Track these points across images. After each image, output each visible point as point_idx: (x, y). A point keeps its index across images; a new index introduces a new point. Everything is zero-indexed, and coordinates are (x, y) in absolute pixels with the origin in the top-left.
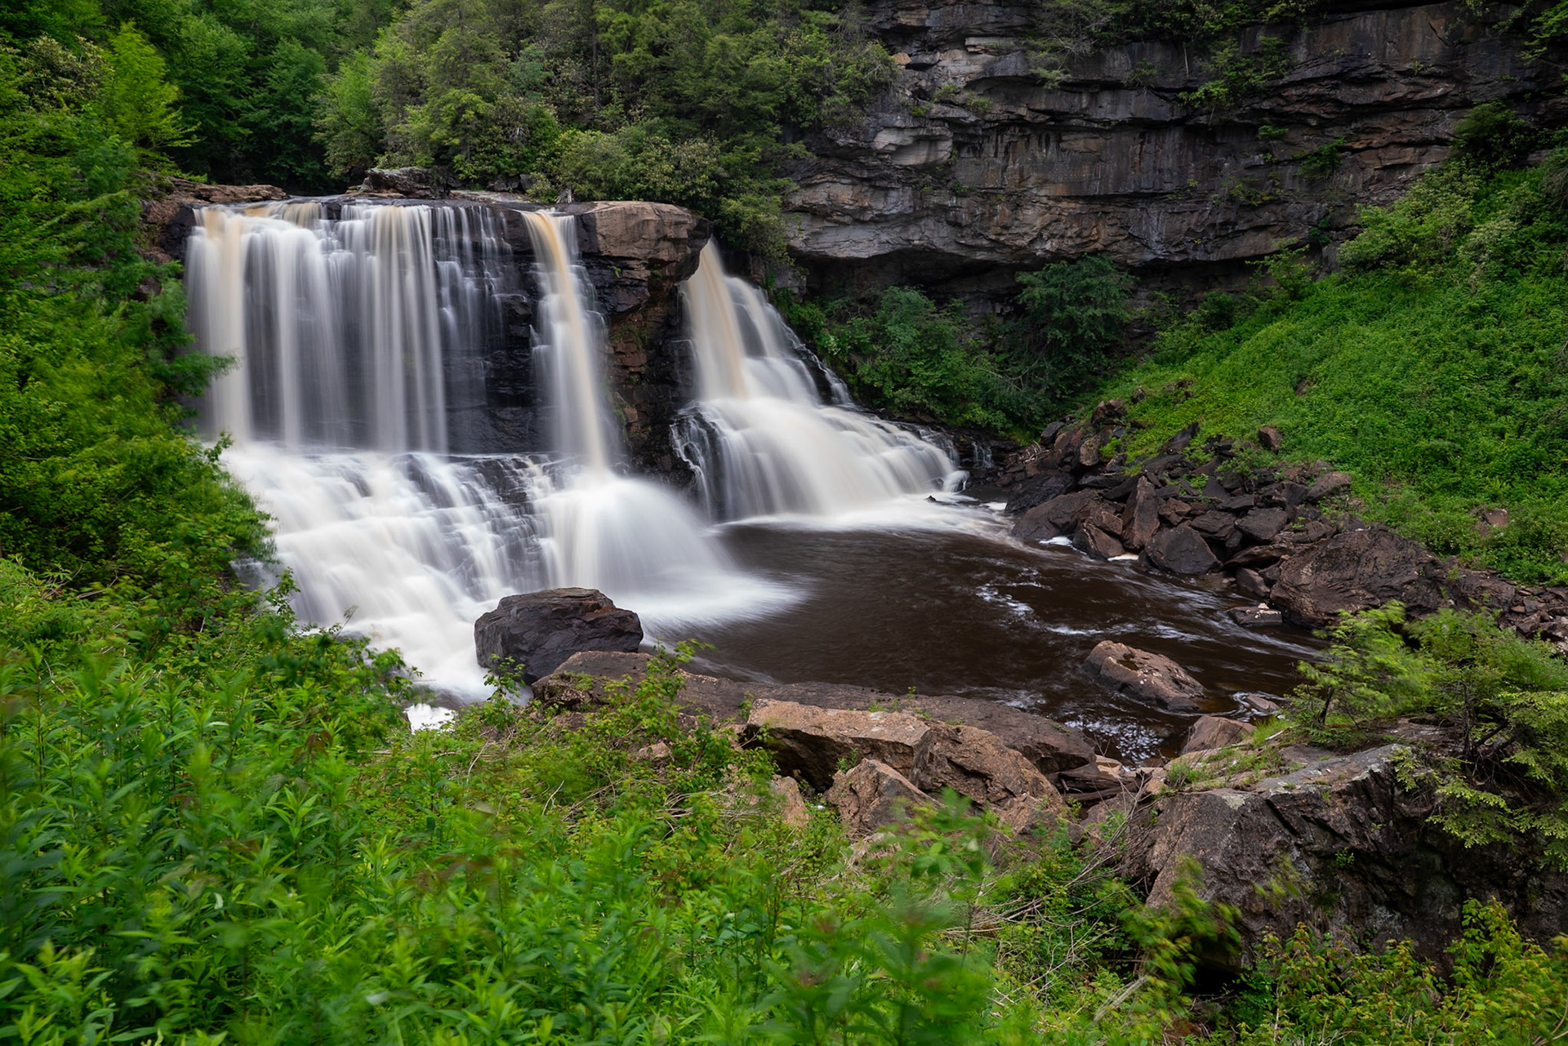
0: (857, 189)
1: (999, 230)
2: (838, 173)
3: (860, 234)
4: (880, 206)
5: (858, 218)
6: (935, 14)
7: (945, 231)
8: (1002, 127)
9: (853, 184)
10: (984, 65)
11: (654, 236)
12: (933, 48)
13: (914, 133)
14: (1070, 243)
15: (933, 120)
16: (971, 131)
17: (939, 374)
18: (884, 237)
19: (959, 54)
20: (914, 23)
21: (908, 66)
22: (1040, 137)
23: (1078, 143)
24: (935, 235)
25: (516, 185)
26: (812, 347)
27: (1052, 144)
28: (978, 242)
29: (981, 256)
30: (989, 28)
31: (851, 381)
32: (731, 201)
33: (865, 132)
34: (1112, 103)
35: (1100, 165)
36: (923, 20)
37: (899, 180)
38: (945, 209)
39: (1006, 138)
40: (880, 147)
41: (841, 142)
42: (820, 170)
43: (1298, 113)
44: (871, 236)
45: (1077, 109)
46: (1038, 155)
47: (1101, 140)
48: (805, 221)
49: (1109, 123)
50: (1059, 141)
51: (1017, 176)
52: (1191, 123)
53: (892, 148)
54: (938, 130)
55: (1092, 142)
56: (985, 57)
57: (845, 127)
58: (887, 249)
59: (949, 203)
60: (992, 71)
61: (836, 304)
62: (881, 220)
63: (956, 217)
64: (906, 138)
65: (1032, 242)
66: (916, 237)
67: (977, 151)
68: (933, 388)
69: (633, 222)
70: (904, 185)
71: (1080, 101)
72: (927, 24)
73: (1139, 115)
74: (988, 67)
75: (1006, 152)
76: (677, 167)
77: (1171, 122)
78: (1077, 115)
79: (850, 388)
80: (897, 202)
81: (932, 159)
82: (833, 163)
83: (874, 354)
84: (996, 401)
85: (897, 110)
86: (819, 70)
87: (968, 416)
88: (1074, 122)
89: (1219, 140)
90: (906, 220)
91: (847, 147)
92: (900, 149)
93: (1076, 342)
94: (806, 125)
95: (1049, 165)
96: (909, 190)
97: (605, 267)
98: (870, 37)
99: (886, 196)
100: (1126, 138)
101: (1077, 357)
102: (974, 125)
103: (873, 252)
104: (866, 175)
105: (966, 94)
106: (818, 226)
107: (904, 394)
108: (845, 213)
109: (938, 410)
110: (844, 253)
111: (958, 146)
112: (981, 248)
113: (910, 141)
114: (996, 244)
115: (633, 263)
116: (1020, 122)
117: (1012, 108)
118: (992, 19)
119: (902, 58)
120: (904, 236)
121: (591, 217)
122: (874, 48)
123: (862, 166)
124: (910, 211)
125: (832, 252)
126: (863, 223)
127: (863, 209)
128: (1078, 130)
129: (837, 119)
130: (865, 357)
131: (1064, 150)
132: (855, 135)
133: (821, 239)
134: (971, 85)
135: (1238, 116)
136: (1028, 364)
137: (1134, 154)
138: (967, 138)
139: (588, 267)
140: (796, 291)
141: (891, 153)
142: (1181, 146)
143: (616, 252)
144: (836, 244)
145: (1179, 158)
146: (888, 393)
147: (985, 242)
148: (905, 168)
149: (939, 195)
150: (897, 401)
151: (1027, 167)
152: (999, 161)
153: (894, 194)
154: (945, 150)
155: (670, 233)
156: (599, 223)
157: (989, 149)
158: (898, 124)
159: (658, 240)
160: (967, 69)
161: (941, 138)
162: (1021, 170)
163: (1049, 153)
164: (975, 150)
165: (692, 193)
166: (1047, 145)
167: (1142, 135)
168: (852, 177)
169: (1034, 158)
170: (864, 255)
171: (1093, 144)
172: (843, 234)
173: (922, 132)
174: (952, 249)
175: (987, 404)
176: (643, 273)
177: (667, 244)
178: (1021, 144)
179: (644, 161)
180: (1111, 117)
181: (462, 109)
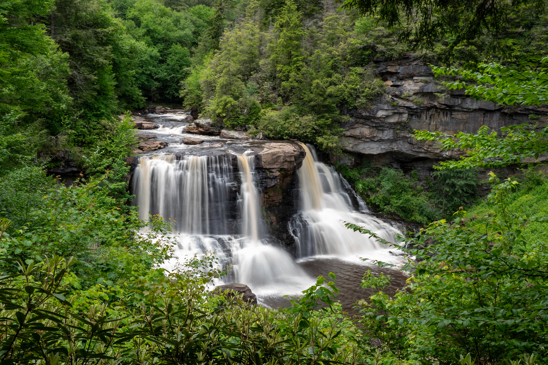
0: (371, 130)
1: (427, 146)
2: (364, 124)
3: (374, 145)
4: (380, 135)
5: (372, 140)
6: (401, 68)
7: (407, 146)
8: (428, 109)
9: (370, 128)
10: (420, 87)
11: (282, 161)
12: (402, 79)
13: (392, 111)
14: (456, 153)
15: (400, 106)
16: (415, 111)
17: (401, 201)
18: (383, 147)
19: (411, 82)
20: (393, 71)
21: (392, 86)
22: (444, 113)
23: (459, 116)
24: (403, 147)
25: (244, 128)
26: (354, 187)
27: (449, 116)
28: (420, 150)
29: (421, 155)
30: (422, 74)
31: (368, 201)
32: (319, 138)
33: (373, 111)
34: (471, 102)
35: (467, 125)
36: (397, 70)
37: (387, 127)
38: (407, 138)
39: (430, 113)
40: (379, 116)
41: (364, 114)
42: (357, 123)
43: (543, 111)
44: (378, 146)
45: (457, 104)
46: (443, 119)
47: (468, 115)
48: (351, 140)
49: (470, 109)
50: (451, 114)
51: (434, 127)
52: (502, 111)
53: (384, 116)
54: (401, 110)
55: (464, 115)
56: (421, 84)
57: (365, 109)
58: (384, 151)
59: (408, 136)
60: (423, 89)
61: (365, 170)
62: (381, 141)
63: (410, 141)
64: (390, 113)
65: (441, 151)
66: (395, 147)
67: (419, 117)
68: (399, 207)
69: (275, 157)
70: (390, 129)
71: (458, 101)
72: (399, 71)
73: (482, 107)
74: (422, 88)
75: (430, 118)
76: (300, 125)
77: (495, 110)
78: (457, 106)
79: (367, 204)
80: (388, 134)
81: (400, 120)
82: (362, 121)
83: (377, 191)
84: (424, 213)
85: (385, 104)
86: (356, 90)
87: (413, 218)
88: (456, 108)
89: (514, 118)
90: (391, 141)
91: (366, 116)
92: (387, 117)
93: (455, 193)
94: (351, 108)
95: (447, 124)
96: (392, 131)
97: (264, 172)
98: (376, 76)
99: (383, 132)
100: (478, 115)
101: (455, 198)
102: (417, 109)
103: (379, 152)
104: (374, 125)
105: (414, 97)
106: (357, 142)
107: (387, 208)
108: (367, 138)
109: (401, 215)
110: (367, 152)
111: (411, 115)
112: (421, 152)
113: (391, 114)
114: (427, 152)
115: (274, 170)
116: (435, 107)
117: (432, 102)
118: (423, 71)
119: (390, 83)
120: (391, 146)
121: (260, 156)
122: (377, 81)
123: (373, 122)
124: (392, 138)
125: (362, 152)
126: (374, 141)
127: (374, 137)
128: (458, 111)
129: (362, 107)
130: (374, 192)
131: (453, 118)
132: (368, 112)
133: (358, 147)
134: (415, 94)
135: (520, 110)
136: (438, 199)
137: (481, 121)
138: (413, 113)
139: (259, 173)
140: (349, 164)
141: (384, 118)
142: (500, 119)
143: (268, 167)
144: (364, 149)
145: (499, 124)
146: (382, 207)
147: (423, 150)
148: (390, 123)
149: (404, 133)
150: (385, 210)
151: (438, 124)
152: (427, 121)
153: (386, 132)
154: (405, 117)
155: (288, 160)
156: (263, 158)
157: (424, 117)
158: (385, 108)
159: (283, 162)
160: (414, 88)
161: (403, 113)
162: (436, 125)
163: (447, 119)
164: (418, 116)
165: (305, 134)
166: (447, 115)
167: (484, 114)
168: (369, 125)
169: (441, 120)
170: (375, 153)
171: (465, 116)
172: (367, 145)
173: (395, 111)
174: (409, 152)
175: (421, 214)
176: (278, 174)
177: (286, 163)
178: (436, 115)
179: (288, 123)
180: (471, 107)
181: (226, 104)
